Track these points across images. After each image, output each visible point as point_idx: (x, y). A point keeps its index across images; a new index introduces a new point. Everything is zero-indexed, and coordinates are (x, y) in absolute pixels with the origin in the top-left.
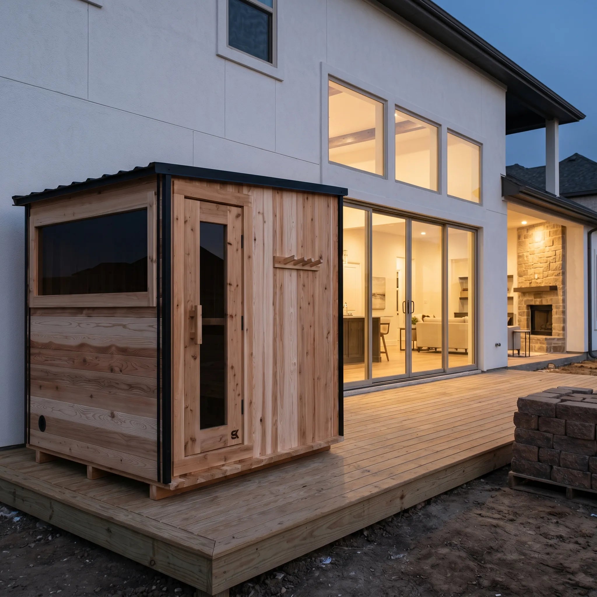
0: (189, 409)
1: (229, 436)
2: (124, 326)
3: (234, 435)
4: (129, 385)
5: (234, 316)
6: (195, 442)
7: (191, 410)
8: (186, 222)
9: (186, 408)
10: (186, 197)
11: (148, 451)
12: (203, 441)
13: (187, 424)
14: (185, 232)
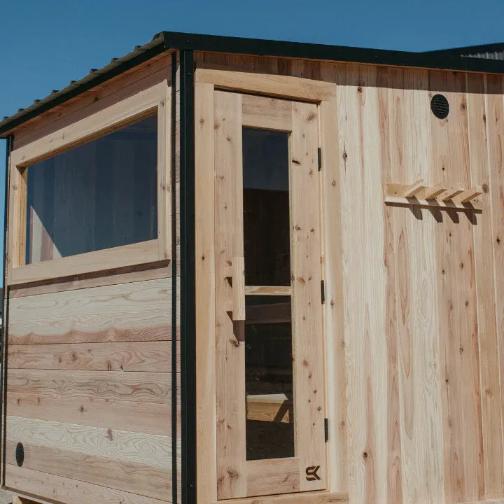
0: (225, 424)
1: (303, 475)
2: (125, 297)
3: (313, 473)
4: (132, 387)
5: (306, 279)
6: (237, 479)
7: (229, 427)
8: (216, 127)
9: (220, 422)
10: (217, 88)
11: (157, 488)
12: (251, 479)
13: (223, 448)
14: (216, 143)
